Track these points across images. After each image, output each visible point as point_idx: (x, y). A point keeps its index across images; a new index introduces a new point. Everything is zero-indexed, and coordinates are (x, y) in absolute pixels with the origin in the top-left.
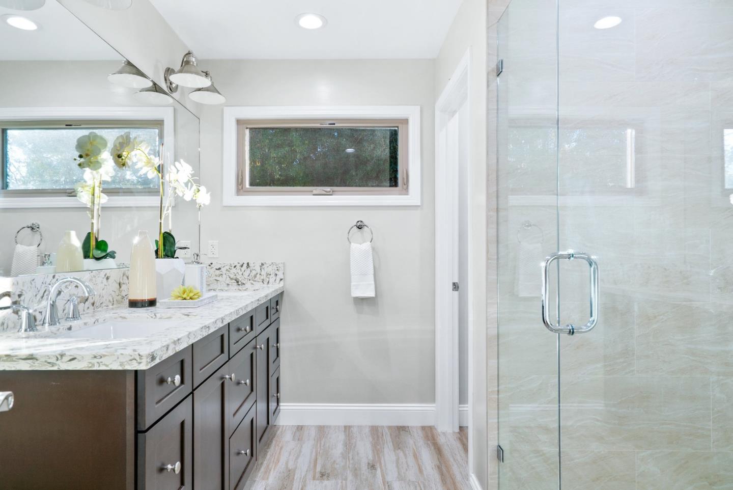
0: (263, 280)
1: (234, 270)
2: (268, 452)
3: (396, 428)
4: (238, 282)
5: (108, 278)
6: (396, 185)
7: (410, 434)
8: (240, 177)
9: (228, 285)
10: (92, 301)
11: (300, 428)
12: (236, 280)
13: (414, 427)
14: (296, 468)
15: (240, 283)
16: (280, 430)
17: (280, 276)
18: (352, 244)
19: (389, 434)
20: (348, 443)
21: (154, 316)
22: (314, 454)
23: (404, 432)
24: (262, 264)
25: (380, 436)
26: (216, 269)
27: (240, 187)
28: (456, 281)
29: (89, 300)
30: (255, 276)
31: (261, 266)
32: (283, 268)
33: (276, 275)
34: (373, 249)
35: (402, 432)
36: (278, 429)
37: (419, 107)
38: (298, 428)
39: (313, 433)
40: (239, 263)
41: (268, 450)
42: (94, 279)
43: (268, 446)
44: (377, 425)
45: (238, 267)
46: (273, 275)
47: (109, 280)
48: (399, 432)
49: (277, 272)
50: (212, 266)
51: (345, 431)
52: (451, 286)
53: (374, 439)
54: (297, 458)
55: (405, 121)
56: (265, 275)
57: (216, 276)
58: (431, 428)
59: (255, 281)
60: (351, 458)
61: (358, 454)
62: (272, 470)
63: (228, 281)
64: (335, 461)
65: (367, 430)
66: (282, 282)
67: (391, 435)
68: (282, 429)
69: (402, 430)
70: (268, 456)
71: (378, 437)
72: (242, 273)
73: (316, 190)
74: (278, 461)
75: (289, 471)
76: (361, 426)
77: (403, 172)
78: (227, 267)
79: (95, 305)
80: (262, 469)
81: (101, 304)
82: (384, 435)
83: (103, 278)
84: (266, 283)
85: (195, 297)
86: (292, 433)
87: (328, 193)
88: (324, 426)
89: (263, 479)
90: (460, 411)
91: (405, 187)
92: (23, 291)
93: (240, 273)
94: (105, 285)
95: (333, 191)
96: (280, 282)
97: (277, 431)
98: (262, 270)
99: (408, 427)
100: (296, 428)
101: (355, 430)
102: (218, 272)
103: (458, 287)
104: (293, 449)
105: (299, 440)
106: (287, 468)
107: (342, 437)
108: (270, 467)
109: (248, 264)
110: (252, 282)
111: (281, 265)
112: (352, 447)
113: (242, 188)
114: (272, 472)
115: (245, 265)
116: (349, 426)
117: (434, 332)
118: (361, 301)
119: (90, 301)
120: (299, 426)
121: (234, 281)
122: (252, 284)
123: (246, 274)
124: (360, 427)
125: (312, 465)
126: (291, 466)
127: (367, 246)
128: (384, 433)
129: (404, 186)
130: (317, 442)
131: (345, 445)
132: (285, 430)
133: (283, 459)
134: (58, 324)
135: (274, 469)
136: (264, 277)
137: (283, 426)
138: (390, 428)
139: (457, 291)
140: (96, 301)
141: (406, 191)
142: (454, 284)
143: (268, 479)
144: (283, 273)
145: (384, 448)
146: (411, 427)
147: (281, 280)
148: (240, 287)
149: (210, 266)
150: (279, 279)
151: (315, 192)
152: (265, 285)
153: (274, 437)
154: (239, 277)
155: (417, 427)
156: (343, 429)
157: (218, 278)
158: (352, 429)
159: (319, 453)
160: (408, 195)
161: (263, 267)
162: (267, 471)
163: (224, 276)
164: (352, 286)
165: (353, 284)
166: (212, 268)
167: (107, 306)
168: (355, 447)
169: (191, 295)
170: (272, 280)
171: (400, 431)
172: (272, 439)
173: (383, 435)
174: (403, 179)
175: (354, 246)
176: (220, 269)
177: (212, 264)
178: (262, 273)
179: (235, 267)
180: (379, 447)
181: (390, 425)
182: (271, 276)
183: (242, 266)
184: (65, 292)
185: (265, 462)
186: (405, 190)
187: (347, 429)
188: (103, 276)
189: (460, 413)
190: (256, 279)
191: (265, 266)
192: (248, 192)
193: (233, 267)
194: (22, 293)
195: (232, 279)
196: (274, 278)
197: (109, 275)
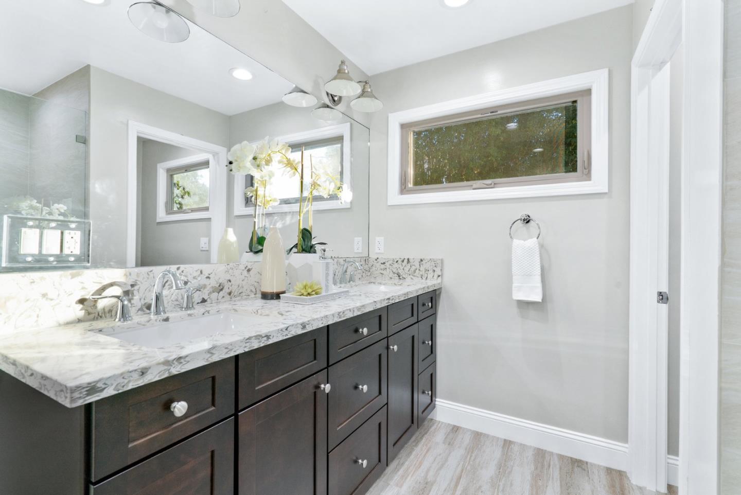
0: (422, 275)
1: (396, 265)
2: (414, 450)
3: (570, 461)
4: (399, 276)
5: (249, 270)
6: (574, 169)
7: (588, 476)
8: (403, 177)
9: (391, 278)
10: (229, 291)
11: (455, 429)
12: (397, 274)
13: (595, 465)
14: (435, 482)
15: (401, 277)
16: (436, 425)
17: (438, 272)
18: (515, 240)
19: (558, 466)
20: (503, 465)
21: (256, 312)
22: (459, 469)
23: (579, 469)
24: (422, 260)
25: (546, 466)
26: (382, 264)
27: (403, 187)
28: (664, 289)
29: (224, 291)
30: (415, 271)
31: (420, 262)
32: (440, 264)
33: (434, 271)
34: (542, 246)
35: (576, 469)
36: (433, 424)
37: (606, 71)
38: (453, 429)
39: (467, 439)
40: (400, 259)
41: (415, 448)
42: (231, 270)
43: (417, 443)
44: (544, 448)
45: (400, 262)
46: (431, 271)
47: (250, 272)
48: (572, 468)
49: (435, 268)
50: (378, 260)
51: (504, 447)
52: (655, 297)
53: (536, 468)
54: (440, 468)
55: (588, 92)
56: (423, 272)
57: (381, 269)
58: (621, 474)
59: (415, 276)
60: (501, 488)
61: (512, 485)
62: (410, 476)
63: (391, 275)
64: (480, 487)
65: (530, 453)
66: (440, 278)
67: (560, 468)
68: (437, 426)
69: (578, 466)
70: (412, 457)
71: (543, 466)
72: (403, 268)
73: (475, 183)
74: (421, 464)
75: (426, 483)
76: (524, 445)
77: (583, 154)
78: (391, 262)
79: (232, 294)
80: (401, 472)
81: (240, 293)
82: (551, 467)
83: (243, 270)
84: (424, 278)
85: (314, 293)
86: (445, 434)
87: (490, 186)
88: (481, 434)
89: (397, 485)
90: (668, 463)
91: (586, 171)
92: (138, 282)
93: (402, 268)
94: (245, 277)
95: (494, 184)
96: (437, 278)
97: (431, 427)
98: (421, 266)
99: (587, 463)
100: (451, 427)
101: (516, 448)
102: (383, 266)
103: (668, 299)
104: (440, 455)
105: (449, 444)
106: (426, 478)
107: (498, 453)
108: (409, 471)
109: (408, 259)
110: (412, 277)
111: (439, 262)
112: (506, 472)
113: (405, 188)
114: (409, 478)
115: (406, 261)
116: (510, 441)
117: (626, 352)
118: (524, 305)
119: (226, 290)
120: (455, 426)
121: (396, 275)
122: (412, 279)
123: (407, 269)
124: (523, 447)
125: (453, 484)
126: (430, 477)
127: (532, 242)
128: (552, 463)
129: (584, 171)
130: (468, 452)
131: (499, 466)
132: (439, 428)
133: (426, 465)
134: (162, 313)
135: (412, 476)
136: (423, 273)
137: (439, 422)
138: (561, 457)
139: (666, 303)
140: (233, 291)
141: (588, 176)
142: (660, 294)
143: (401, 487)
144: (441, 270)
145: (547, 486)
146: (592, 465)
147: (439, 276)
148: (401, 281)
149: (376, 260)
150: (437, 276)
151: (475, 186)
152: (424, 281)
153: (426, 433)
154: (400, 271)
155: (599, 466)
156: (502, 443)
157: (382, 272)
158: (513, 446)
159: (466, 468)
160: (590, 180)
161: (422, 263)
162: (404, 477)
163: (388, 269)
164: (513, 287)
165: (514, 285)
166: (378, 262)
167: (249, 296)
168: (510, 473)
169: (310, 291)
170: (430, 276)
171: (576, 465)
172: (423, 436)
173: (549, 466)
174: (584, 162)
175: (516, 242)
176: (384, 263)
177: (378, 258)
178: (421, 269)
179: (397, 262)
180: (540, 483)
181: (563, 453)
182: (430, 272)
183: (403, 261)
184: (193, 282)
185: (407, 463)
186: (586, 175)
187: (507, 444)
188: (244, 268)
189: (668, 466)
190: (415, 274)
191: (424, 262)
192: (410, 191)
193: (395, 263)
194: (136, 283)
195: (394, 273)
196: (432, 274)
197: (250, 268)
